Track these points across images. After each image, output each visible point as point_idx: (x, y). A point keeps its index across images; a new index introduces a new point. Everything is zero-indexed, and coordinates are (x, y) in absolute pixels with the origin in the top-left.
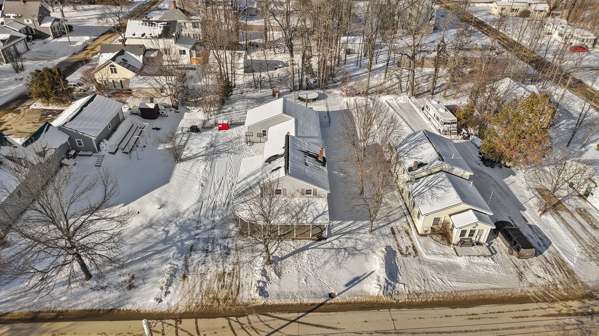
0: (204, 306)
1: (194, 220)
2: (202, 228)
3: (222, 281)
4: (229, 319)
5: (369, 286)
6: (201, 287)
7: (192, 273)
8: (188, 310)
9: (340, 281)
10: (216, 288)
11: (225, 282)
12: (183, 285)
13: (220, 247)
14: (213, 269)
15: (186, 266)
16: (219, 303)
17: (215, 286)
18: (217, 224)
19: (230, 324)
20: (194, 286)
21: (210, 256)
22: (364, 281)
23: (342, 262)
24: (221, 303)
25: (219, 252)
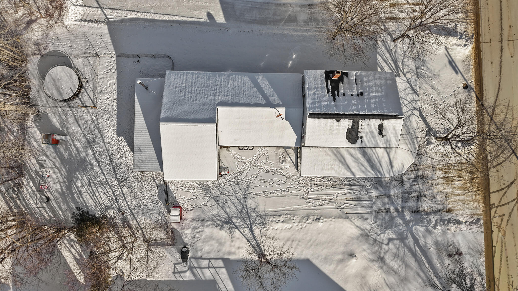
0: (478, 189)
1: (376, 217)
2: (387, 206)
3: (454, 178)
4: (490, 168)
5: (460, 54)
6: (459, 195)
7: (445, 206)
8: (481, 201)
9: (452, 78)
10: (461, 183)
11: (455, 175)
12: (457, 210)
13: (414, 185)
14: (440, 188)
15: (437, 212)
16: (475, 178)
17: (458, 183)
18: (382, 193)
19: (494, 167)
20: (459, 200)
21: (425, 193)
22: (453, 58)
23: (433, 73)
24: (476, 176)
25: (421, 186)
